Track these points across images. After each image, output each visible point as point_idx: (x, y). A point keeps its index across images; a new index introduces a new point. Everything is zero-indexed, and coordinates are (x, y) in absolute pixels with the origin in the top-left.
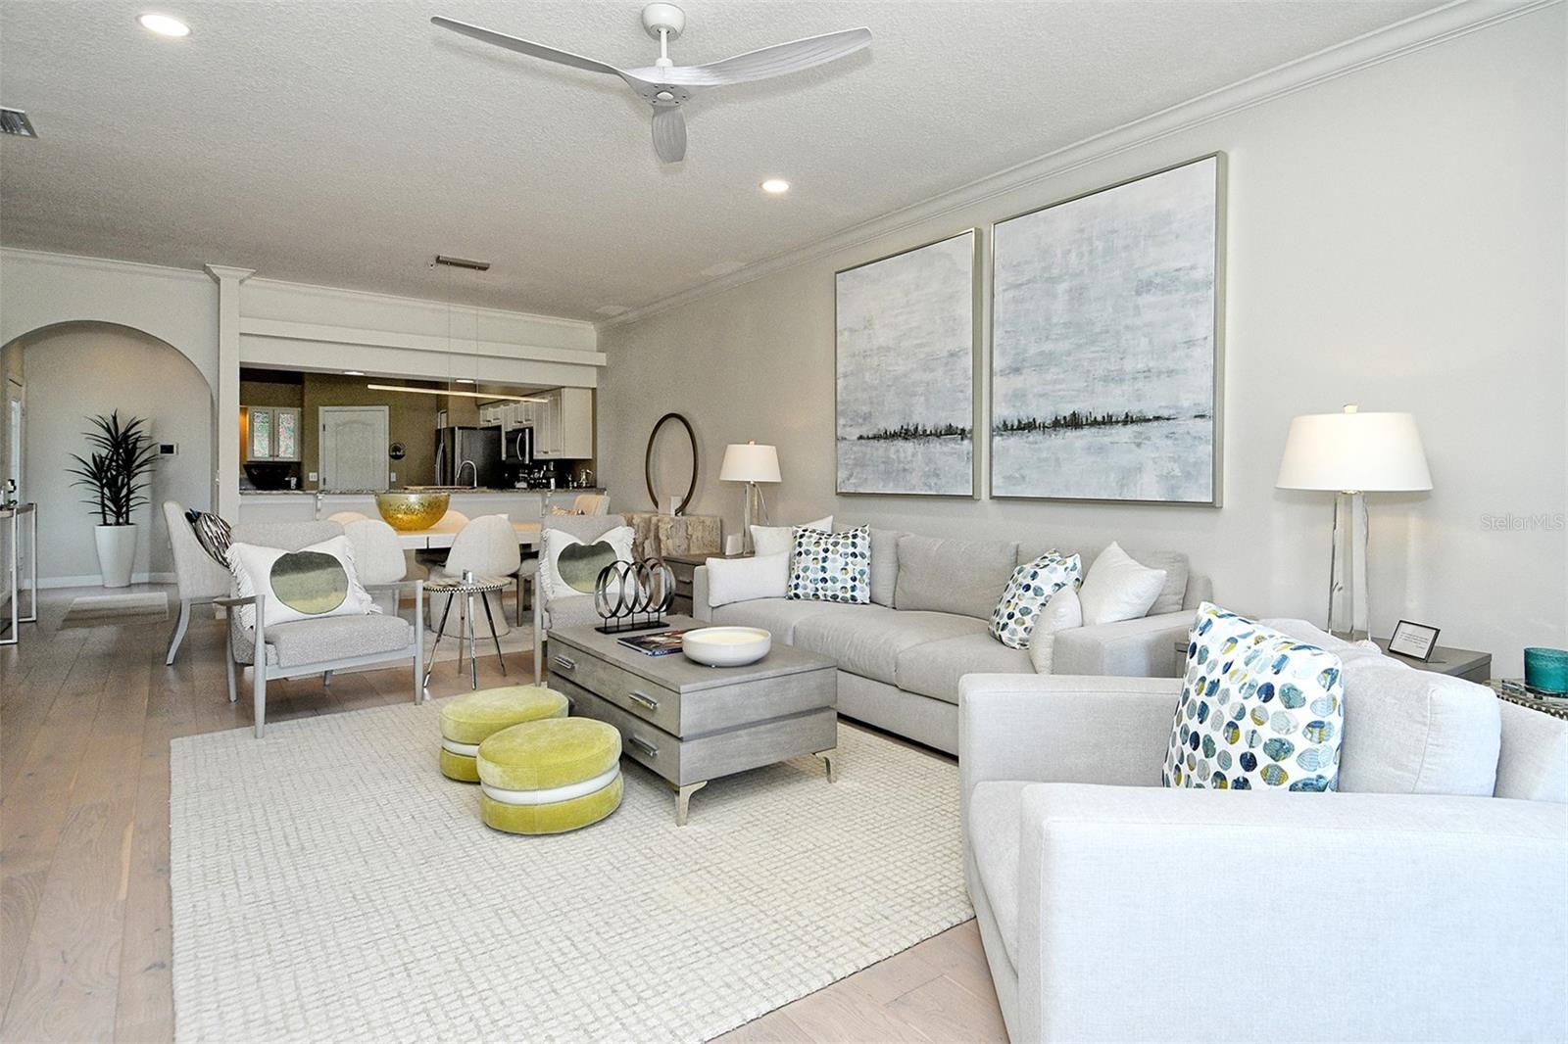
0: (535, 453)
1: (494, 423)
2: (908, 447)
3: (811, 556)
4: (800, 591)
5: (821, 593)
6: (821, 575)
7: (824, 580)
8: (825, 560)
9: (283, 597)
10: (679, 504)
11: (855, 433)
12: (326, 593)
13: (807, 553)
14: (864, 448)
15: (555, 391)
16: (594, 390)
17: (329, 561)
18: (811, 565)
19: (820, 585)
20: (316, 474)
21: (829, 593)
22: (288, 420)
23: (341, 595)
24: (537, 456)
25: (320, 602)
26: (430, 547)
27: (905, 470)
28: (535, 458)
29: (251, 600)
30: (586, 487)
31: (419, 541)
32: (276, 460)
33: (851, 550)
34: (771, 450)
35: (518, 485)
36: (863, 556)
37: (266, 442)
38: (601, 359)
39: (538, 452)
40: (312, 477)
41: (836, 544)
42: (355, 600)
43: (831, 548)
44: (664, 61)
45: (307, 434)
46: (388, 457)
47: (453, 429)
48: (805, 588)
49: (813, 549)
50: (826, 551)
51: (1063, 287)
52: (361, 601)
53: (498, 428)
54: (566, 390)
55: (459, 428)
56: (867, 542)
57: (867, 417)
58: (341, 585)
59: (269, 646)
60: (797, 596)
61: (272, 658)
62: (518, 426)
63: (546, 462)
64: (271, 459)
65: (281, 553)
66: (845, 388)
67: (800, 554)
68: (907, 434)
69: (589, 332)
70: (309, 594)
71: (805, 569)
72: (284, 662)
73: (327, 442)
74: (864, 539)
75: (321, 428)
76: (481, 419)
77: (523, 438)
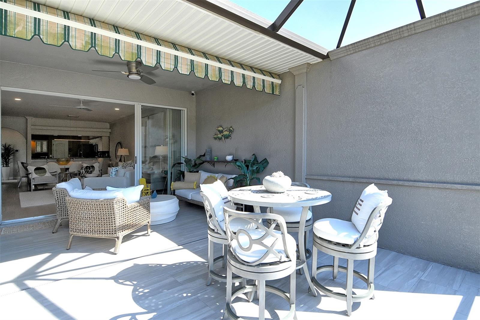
8: (126, 167)
9: (36, 173)
15: (101, 137)
16: (109, 137)
17: (44, 169)
22: (45, 143)
23: (45, 173)
24: (99, 150)
25: (42, 174)
26: (66, 168)
29: (31, 173)
31: (63, 167)
32: (42, 152)
33: (130, 165)
34: (127, 149)
36: (132, 166)
37: (40, 148)
38: (110, 131)
40: (51, 156)
42: (48, 174)
44: (82, 105)
45: (49, 147)
46: (68, 151)
54: (103, 137)
59: (34, 180)
62: (95, 144)
63: (100, 152)
65: (36, 167)
69: (108, 125)
70: (40, 173)
72: (35, 182)
73: (54, 148)
75: (52, 145)
76: (90, 142)
77: (96, 147)
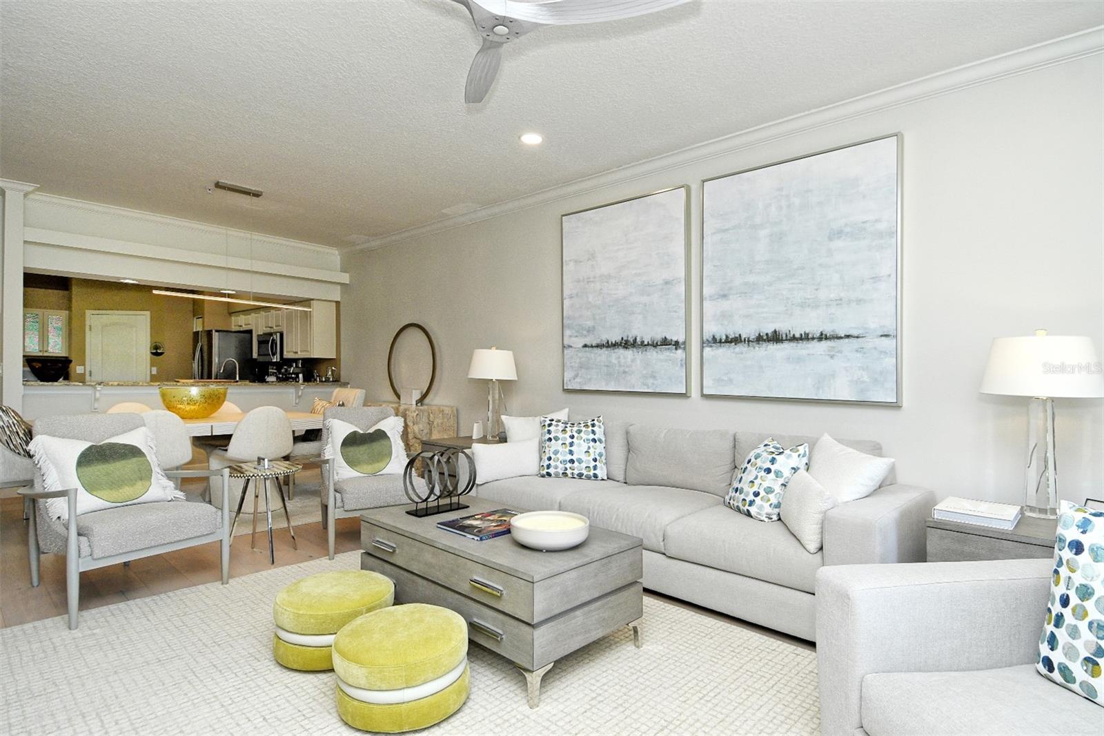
0: (285, 353)
1: (245, 328)
2: (629, 354)
3: (560, 442)
4: (552, 471)
5: (569, 472)
6: (569, 457)
7: (572, 461)
8: (571, 444)
9: (90, 487)
10: (418, 397)
11: (580, 342)
12: (131, 482)
13: (556, 439)
14: (588, 354)
16: (338, 303)
17: (134, 452)
18: (560, 449)
19: (569, 465)
20: (83, 367)
21: (576, 472)
22: (56, 320)
23: (147, 484)
24: (287, 355)
25: (127, 491)
26: (214, 434)
27: (625, 372)
28: (285, 357)
29: (62, 494)
30: (333, 381)
31: (203, 428)
32: (46, 354)
33: (592, 436)
34: (507, 354)
35: (270, 379)
36: (600, 441)
37: (36, 339)
38: (345, 278)
39: (287, 352)
40: (79, 370)
41: (579, 432)
42: (160, 488)
43: (576, 435)
46: (149, 353)
47: (209, 333)
48: (556, 467)
49: (560, 435)
50: (572, 437)
51: (763, 233)
52: (164, 488)
53: (250, 332)
54: (314, 301)
55: (217, 331)
56: (602, 430)
57: (590, 330)
58: (145, 475)
59: (82, 538)
60: (549, 474)
61: (85, 550)
62: (268, 330)
63: (296, 360)
64: (41, 354)
65: (86, 445)
66: (572, 306)
67: (550, 439)
68: (626, 344)
69: (334, 256)
70: (116, 484)
71: (556, 452)
72: (97, 554)
73: (92, 340)
74: (600, 427)
75: (87, 328)
76: (233, 324)
77: (275, 340)
